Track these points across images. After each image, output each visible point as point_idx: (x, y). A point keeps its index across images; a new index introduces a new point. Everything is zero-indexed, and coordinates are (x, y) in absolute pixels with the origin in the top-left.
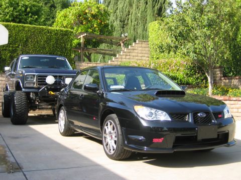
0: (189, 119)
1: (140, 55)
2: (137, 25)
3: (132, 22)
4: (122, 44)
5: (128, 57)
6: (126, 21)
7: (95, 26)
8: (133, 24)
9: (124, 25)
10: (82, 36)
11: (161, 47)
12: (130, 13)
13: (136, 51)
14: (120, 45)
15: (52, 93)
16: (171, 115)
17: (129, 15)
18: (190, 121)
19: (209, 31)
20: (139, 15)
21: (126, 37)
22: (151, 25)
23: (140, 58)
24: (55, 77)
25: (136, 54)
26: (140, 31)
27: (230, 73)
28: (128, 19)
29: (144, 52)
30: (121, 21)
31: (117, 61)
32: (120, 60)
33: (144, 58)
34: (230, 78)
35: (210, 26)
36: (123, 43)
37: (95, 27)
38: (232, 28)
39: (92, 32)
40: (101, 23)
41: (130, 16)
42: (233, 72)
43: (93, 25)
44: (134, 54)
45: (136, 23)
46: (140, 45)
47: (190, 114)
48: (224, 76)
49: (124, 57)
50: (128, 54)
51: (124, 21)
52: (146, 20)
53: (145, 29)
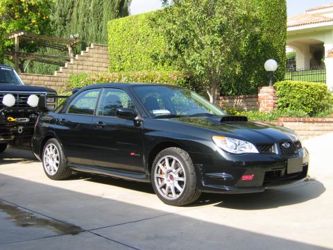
0: (276, 150)
1: (97, 64)
2: (88, 22)
3: (78, 17)
4: (70, 49)
5: (80, 67)
6: (68, 16)
7: (34, 21)
8: (81, 20)
9: (65, 21)
10: (16, 35)
11: (155, 57)
12: (76, 5)
13: (91, 59)
14: (67, 49)
15: (13, 119)
16: (257, 146)
17: (72, 7)
18: (277, 153)
19: (220, 39)
20: (91, 8)
21: (76, 38)
22: (111, 23)
23: (96, 68)
24: (15, 95)
25: (91, 63)
26: (92, 30)
27: (228, 90)
28: (71, 14)
29: (102, 60)
30: (61, 16)
31: (66, 73)
32: (70, 71)
33: (101, 69)
34: (232, 98)
35: (221, 32)
36: (71, 46)
37: (34, 24)
38: (246, 36)
39: (30, 31)
40: (41, 18)
41: (75, 9)
42: (233, 89)
43: (30, 20)
44: (89, 63)
45: (86, 19)
46: (96, 51)
47: (276, 144)
48: (221, 95)
49: (75, 67)
50: (81, 63)
51: (65, 16)
52: (102, 16)
53: (99, 29)
